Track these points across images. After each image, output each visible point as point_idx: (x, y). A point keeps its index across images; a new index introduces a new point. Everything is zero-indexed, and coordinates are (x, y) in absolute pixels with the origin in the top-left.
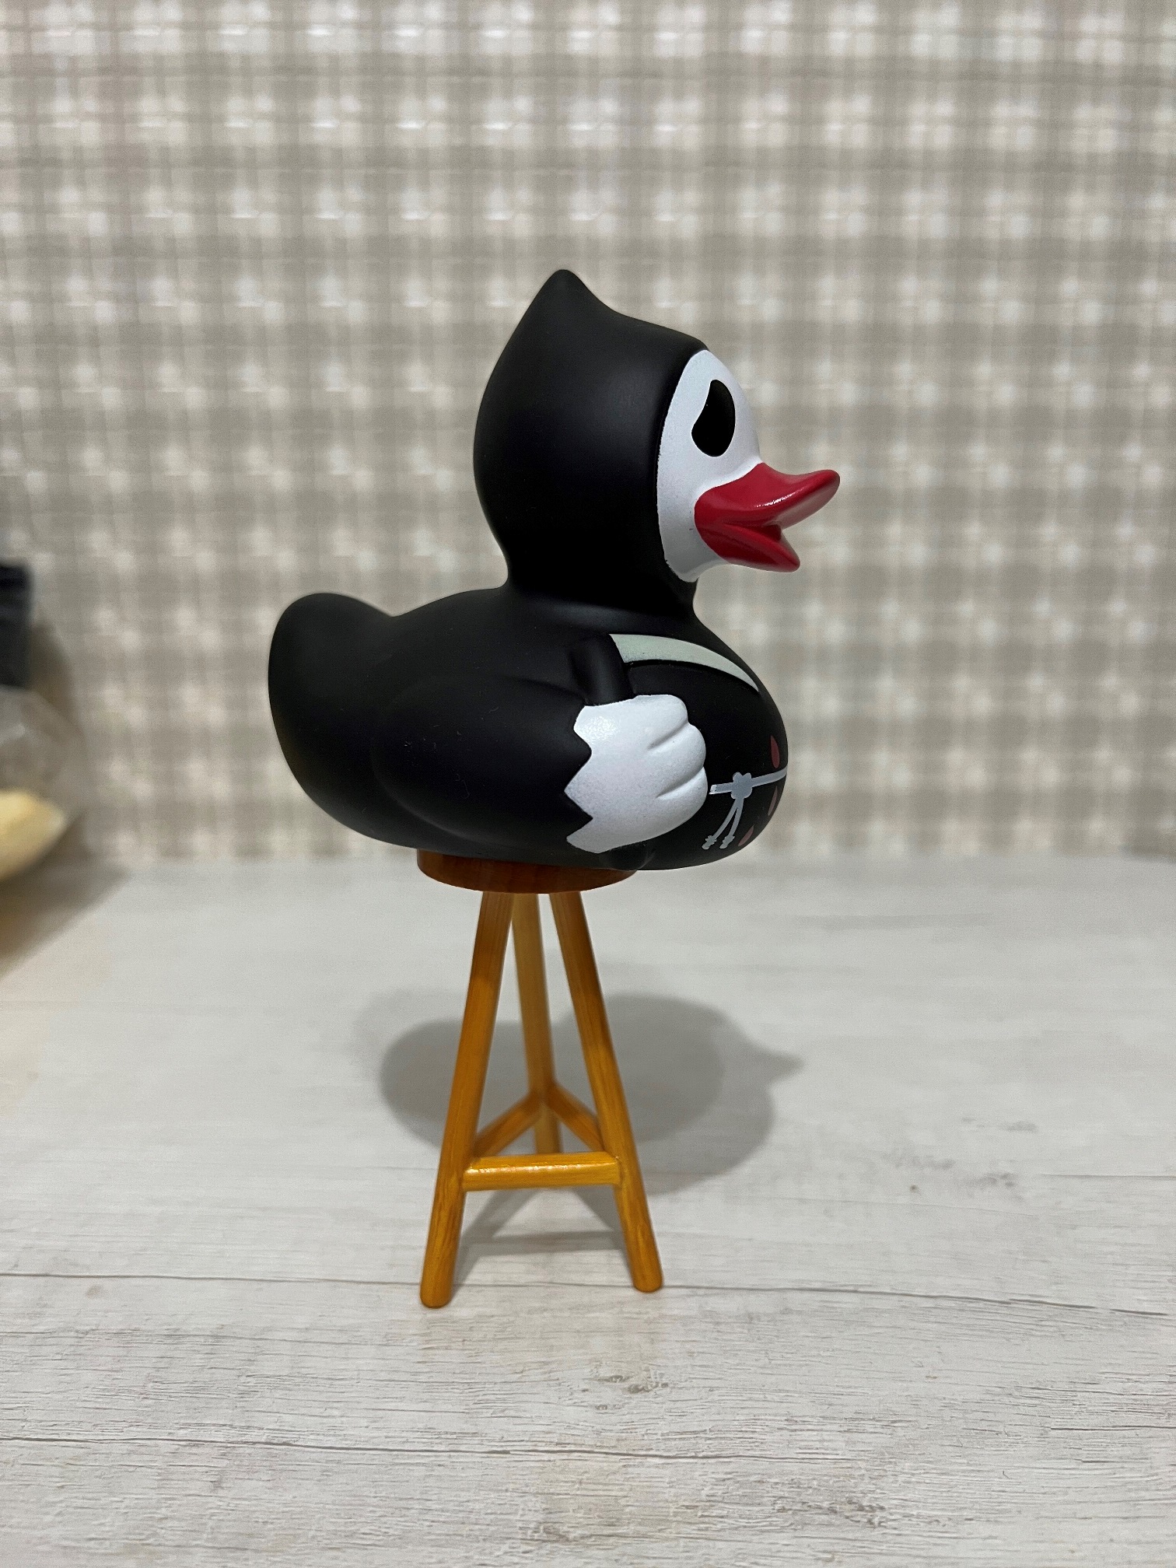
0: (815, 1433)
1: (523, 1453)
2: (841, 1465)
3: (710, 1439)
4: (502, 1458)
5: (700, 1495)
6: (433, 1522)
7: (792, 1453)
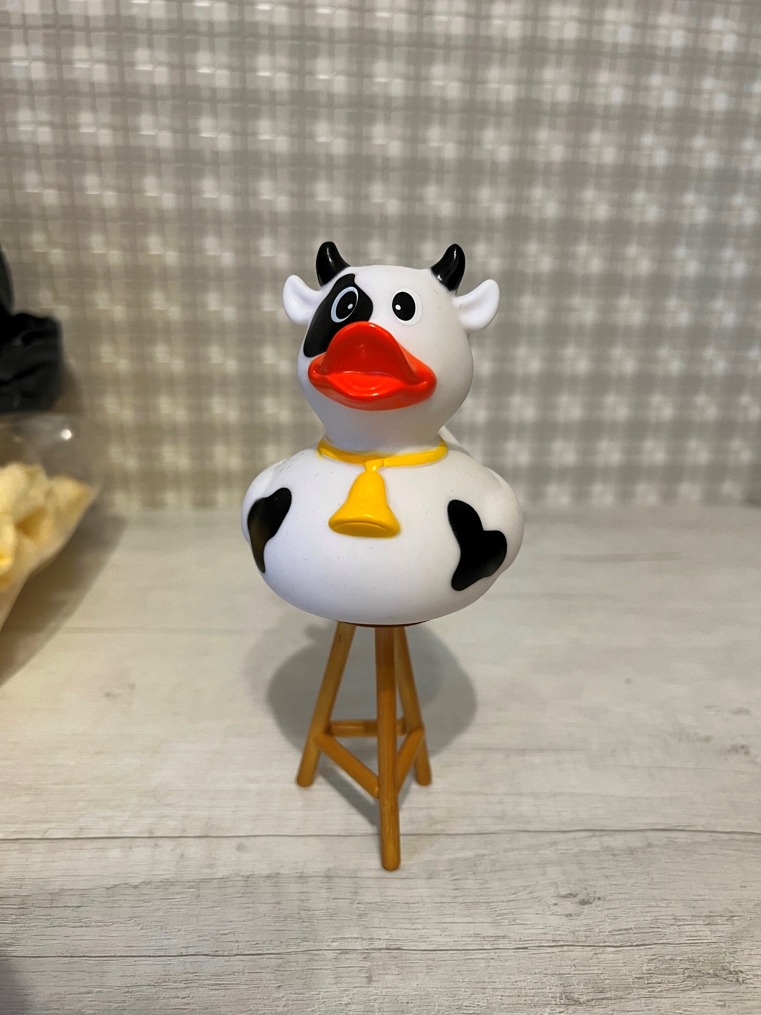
0: (691, 926)
1: (536, 948)
2: (712, 946)
3: (636, 933)
4: (525, 952)
5: (642, 970)
6: (502, 996)
7: (683, 940)
